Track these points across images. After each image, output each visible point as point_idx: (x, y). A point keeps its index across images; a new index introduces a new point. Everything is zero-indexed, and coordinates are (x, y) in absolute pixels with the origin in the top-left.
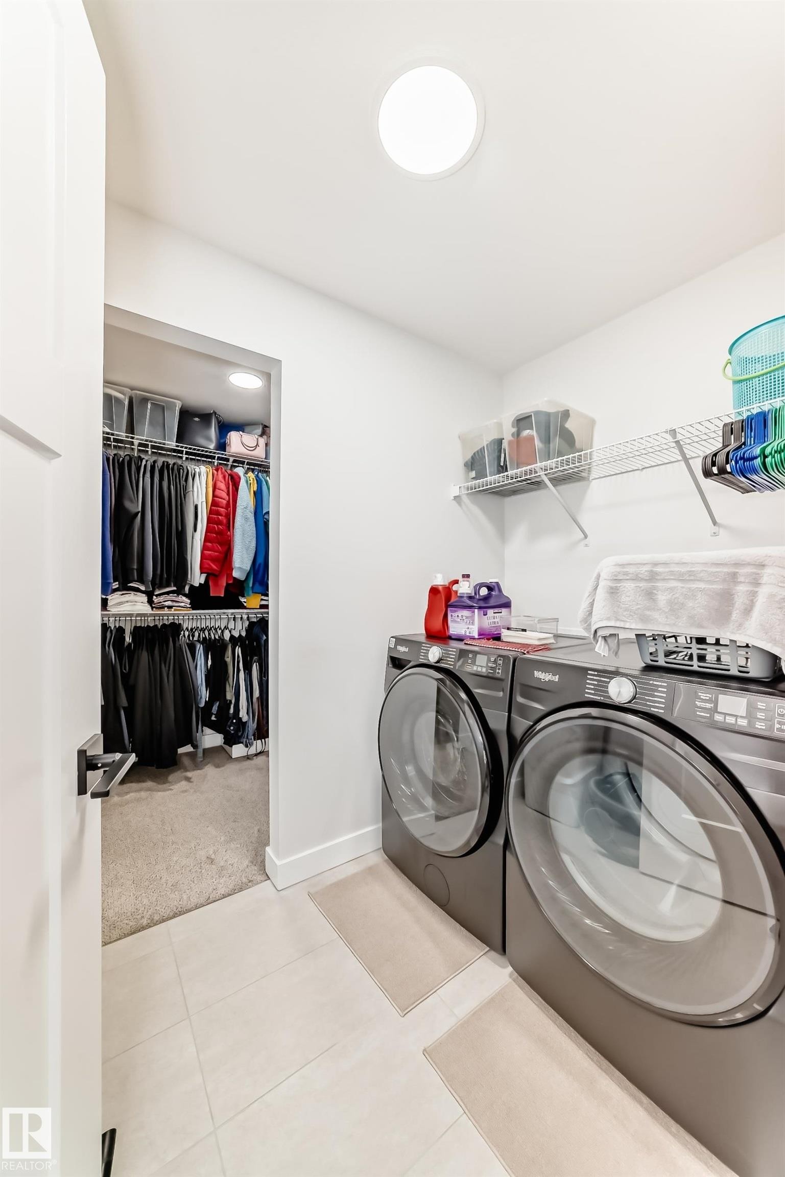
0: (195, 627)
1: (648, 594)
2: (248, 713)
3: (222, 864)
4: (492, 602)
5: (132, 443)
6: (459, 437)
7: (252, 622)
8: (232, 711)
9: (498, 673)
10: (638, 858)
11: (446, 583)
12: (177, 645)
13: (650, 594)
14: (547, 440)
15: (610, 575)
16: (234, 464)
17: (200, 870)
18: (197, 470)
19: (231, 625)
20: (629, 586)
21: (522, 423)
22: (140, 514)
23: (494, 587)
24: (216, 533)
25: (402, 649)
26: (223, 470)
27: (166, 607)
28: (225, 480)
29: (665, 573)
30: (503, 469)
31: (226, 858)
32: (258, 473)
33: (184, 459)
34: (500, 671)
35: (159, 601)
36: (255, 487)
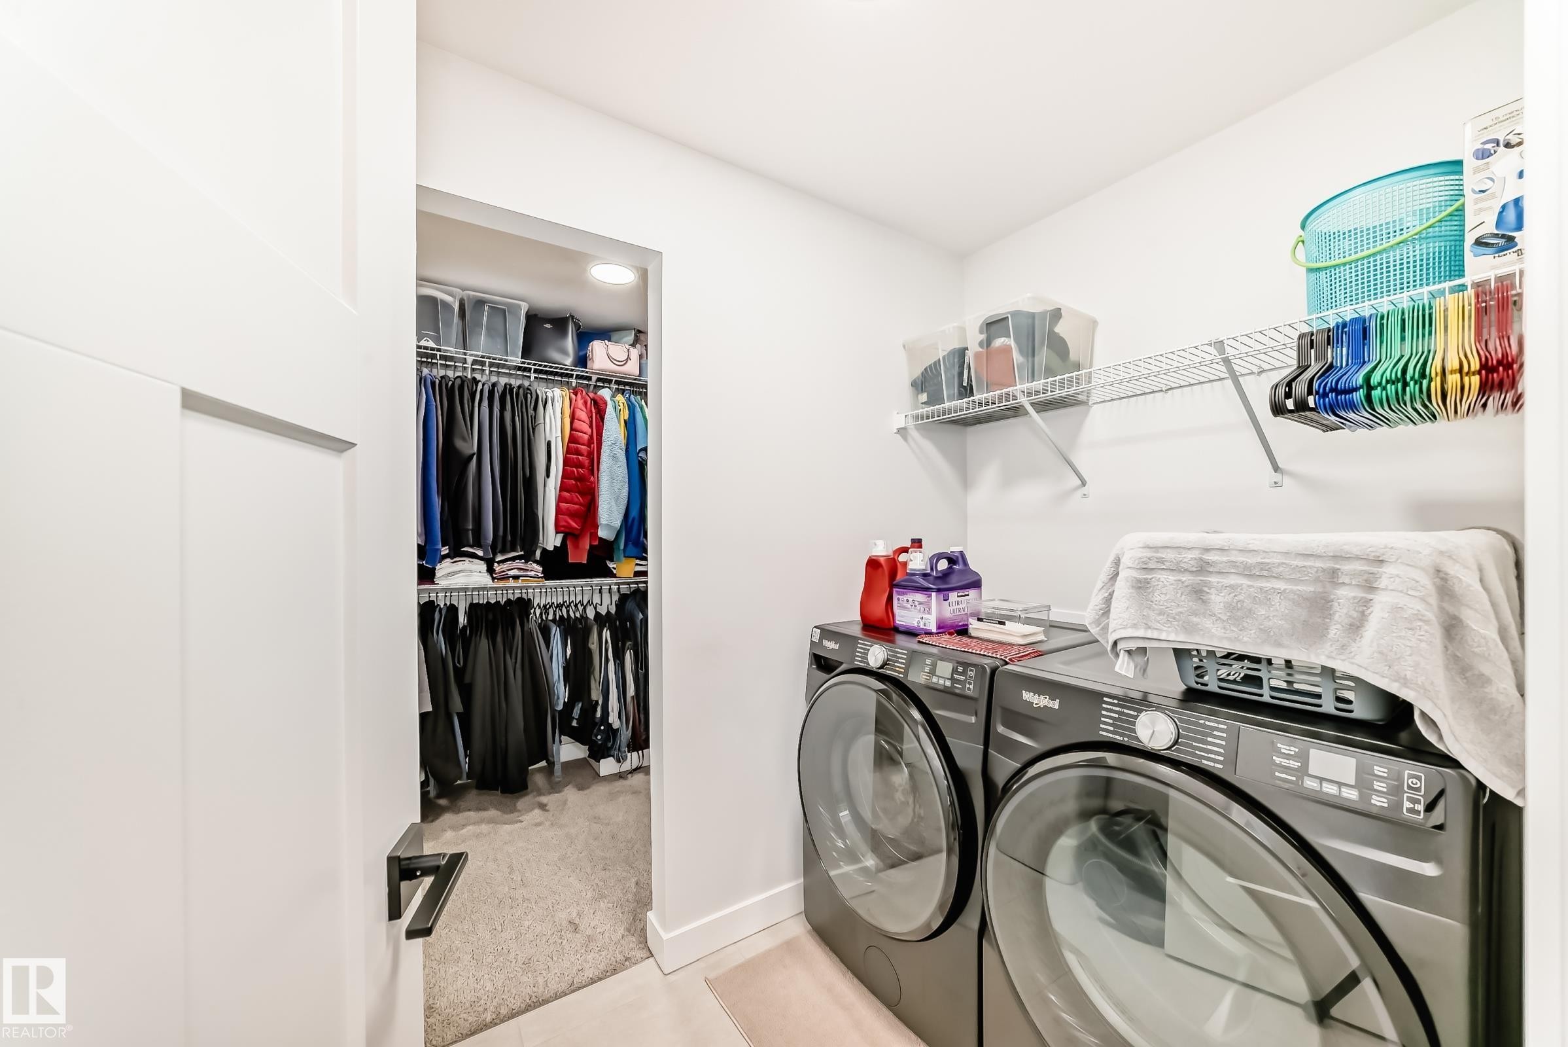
0: (549, 603)
1: (1195, 592)
2: (619, 718)
3: (589, 932)
4: (954, 581)
5: (465, 361)
6: (904, 346)
7: (623, 594)
8: (598, 714)
9: (969, 689)
10: (1163, 932)
11: (890, 553)
12: (526, 629)
13: (1198, 593)
14: (1030, 351)
15: (1137, 562)
16: (598, 384)
17: (560, 941)
18: (550, 395)
19: (596, 599)
20: (1166, 579)
21: (994, 328)
22: (475, 457)
23: (957, 557)
24: (576, 479)
25: (830, 645)
26: (584, 393)
27: (511, 577)
28: (586, 408)
29: (1222, 563)
30: (967, 391)
31: (595, 923)
32: (629, 396)
33: (532, 379)
34: (971, 687)
35: (502, 570)
36: (625, 415)
